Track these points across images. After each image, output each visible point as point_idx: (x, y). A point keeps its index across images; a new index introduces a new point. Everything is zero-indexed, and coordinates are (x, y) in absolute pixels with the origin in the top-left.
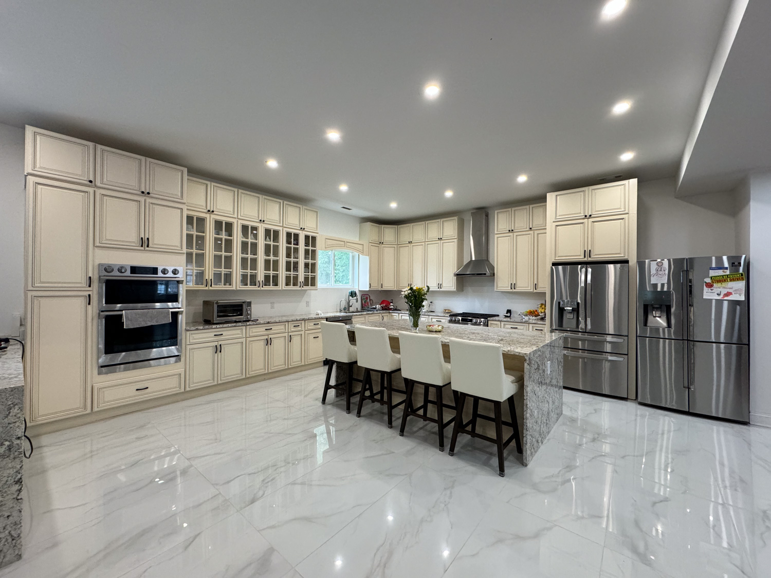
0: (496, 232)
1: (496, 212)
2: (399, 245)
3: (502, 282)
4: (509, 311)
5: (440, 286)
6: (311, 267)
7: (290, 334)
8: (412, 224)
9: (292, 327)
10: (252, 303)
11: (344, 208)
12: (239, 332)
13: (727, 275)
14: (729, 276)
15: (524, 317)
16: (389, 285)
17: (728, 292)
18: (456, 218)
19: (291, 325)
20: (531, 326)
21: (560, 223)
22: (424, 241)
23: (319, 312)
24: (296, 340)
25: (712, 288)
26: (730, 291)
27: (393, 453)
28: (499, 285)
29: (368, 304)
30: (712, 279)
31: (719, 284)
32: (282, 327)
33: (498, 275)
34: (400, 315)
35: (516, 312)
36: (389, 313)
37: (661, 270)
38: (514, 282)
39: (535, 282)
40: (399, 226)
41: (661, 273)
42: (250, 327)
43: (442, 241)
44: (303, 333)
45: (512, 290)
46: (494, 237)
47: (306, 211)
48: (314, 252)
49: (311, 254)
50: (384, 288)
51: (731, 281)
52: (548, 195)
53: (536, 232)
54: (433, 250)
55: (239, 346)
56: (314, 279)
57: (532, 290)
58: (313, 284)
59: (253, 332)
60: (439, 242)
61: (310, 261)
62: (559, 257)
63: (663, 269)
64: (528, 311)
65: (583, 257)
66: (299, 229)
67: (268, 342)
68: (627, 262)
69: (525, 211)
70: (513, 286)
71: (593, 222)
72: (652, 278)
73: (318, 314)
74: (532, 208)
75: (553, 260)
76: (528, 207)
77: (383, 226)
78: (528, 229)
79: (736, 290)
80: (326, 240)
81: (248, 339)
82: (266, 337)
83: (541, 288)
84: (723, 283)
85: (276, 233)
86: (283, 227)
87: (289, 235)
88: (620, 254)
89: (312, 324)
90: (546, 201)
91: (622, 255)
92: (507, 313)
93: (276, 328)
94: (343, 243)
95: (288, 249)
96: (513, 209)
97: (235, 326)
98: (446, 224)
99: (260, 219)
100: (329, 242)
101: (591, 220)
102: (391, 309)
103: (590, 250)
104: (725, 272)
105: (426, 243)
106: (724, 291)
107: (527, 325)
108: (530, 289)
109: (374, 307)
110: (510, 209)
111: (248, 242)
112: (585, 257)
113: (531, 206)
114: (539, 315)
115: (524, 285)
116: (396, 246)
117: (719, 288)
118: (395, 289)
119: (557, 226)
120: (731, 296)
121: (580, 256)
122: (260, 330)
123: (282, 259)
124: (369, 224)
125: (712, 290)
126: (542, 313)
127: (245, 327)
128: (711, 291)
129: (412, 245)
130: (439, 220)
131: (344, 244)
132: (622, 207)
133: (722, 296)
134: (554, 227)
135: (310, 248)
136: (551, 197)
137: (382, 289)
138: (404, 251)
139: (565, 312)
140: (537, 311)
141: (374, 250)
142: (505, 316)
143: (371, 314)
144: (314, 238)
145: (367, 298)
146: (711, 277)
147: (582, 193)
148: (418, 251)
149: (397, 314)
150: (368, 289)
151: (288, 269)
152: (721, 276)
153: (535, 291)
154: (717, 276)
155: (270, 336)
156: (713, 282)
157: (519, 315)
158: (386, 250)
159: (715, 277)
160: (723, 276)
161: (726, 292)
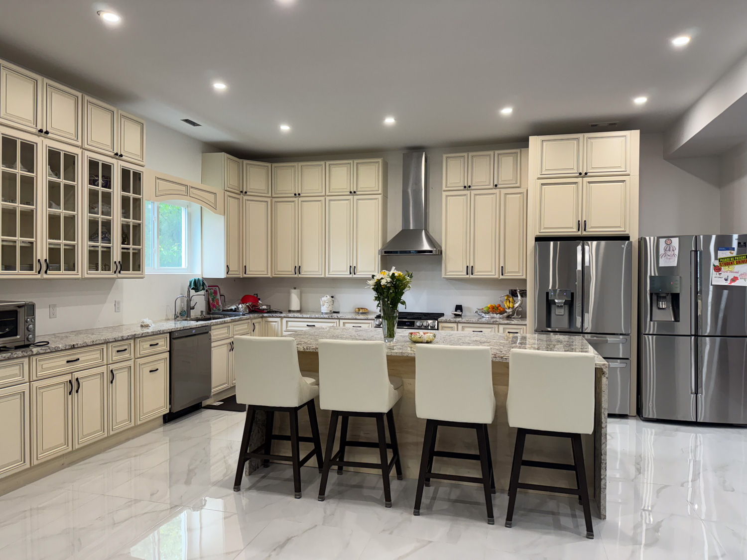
0: (444, 188)
1: (445, 156)
2: (274, 199)
3: (454, 265)
4: (459, 308)
5: (353, 270)
6: (132, 234)
7: (112, 367)
8: (301, 164)
9: (114, 353)
10: (37, 306)
11: (187, 121)
12: (15, 370)
13: (734, 257)
14: (735, 258)
15: (483, 315)
16: (258, 268)
17: (734, 277)
18: (380, 160)
19: (112, 348)
20: (501, 327)
21: (547, 181)
22: (323, 194)
23: (147, 321)
24: (121, 378)
25: (720, 272)
26: (736, 275)
27: (430, 542)
28: (448, 269)
29: (218, 303)
30: (720, 261)
31: (727, 267)
32: (97, 355)
33: (448, 252)
34: (285, 320)
35: (469, 309)
36: (262, 317)
37: (669, 250)
38: (472, 265)
39: (502, 265)
40: (274, 165)
41: (669, 253)
42: (39, 357)
43: (356, 197)
44: (131, 363)
45: (468, 276)
46: (442, 194)
47: (123, 120)
48: (137, 202)
49: (132, 207)
50: (250, 274)
51: (737, 264)
52: (531, 138)
53: (504, 191)
54: (340, 209)
55: (17, 401)
56: (137, 255)
57: (497, 276)
58: (138, 267)
59: (43, 370)
60: (351, 197)
61: (131, 221)
62: (545, 228)
63: (671, 250)
64: (489, 306)
65: (575, 230)
66: (112, 154)
67: (74, 387)
68: (627, 238)
69: (488, 158)
70: (470, 270)
71: (589, 182)
72: (660, 260)
73: (147, 326)
74: (499, 154)
75: (538, 234)
76: (491, 153)
77: (245, 162)
78: (491, 186)
79: (741, 275)
80: (157, 181)
81: (35, 384)
82: (68, 378)
83: (509, 272)
84: (730, 267)
85: (71, 160)
86: (82, 148)
87: (93, 165)
88: (619, 227)
89: (146, 345)
90: (527, 146)
91: (623, 229)
92: (456, 311)
93: (87, 357)
94: (184, 188)
95: (93, 195)
96: (471, 154)
97: (9, 359)
98: (362, 169)
99: (39, 128)
100: (163, 185)
101: (586, 179)
102: (262, 311)
103: (585, 221)
104: (732, 253)
105: (327, 196)
106: (731, 276)
107: (496, 326)
108: (495, 274)
109: (233, 307)
110: (466, 154)
111: (15, 175)
112: (579, 230)
113: (497, 152)
114: (506, 312)
115: (486, 268)
116: (269, 200)
117: (727, 272)
118: (269, 275)
119: (543, 184)
120: (737, 281)
121: (572, 228)
122: (56, 364)
123: (83, 216)
124: (223, 156)
125: (720, 274)
126: (509, 308)
127: (27, 360)
128: (719, 276)
129: (301, 199)
130: (351, 161)
131: (187, 191)
132: (623, 166)
133: (729, 282)
134: (539, 186)
135: (131, 195)
136: (534, 141)
137: (245, 276)
138: (286, 211)
139: (553, 307)
140: (500, 306)
141: (233, 203)
142: (455, 315)
143: (238, 321)
144: (138, 176)
145: (215, 293)
146: (720, 259)
147: (575, 142)
148: (312, 211)
149: (278, 319)
150: (222, 275)
151: (93, 236)
152: (728, 258)
153: (501, 277)
154: (725, 258)
155: (76, 375)
156: (721, 266)
157: (476, 312)
158: (252, 205)
159: (723, 259)
160: (730, 258)
161: (733, 277)
